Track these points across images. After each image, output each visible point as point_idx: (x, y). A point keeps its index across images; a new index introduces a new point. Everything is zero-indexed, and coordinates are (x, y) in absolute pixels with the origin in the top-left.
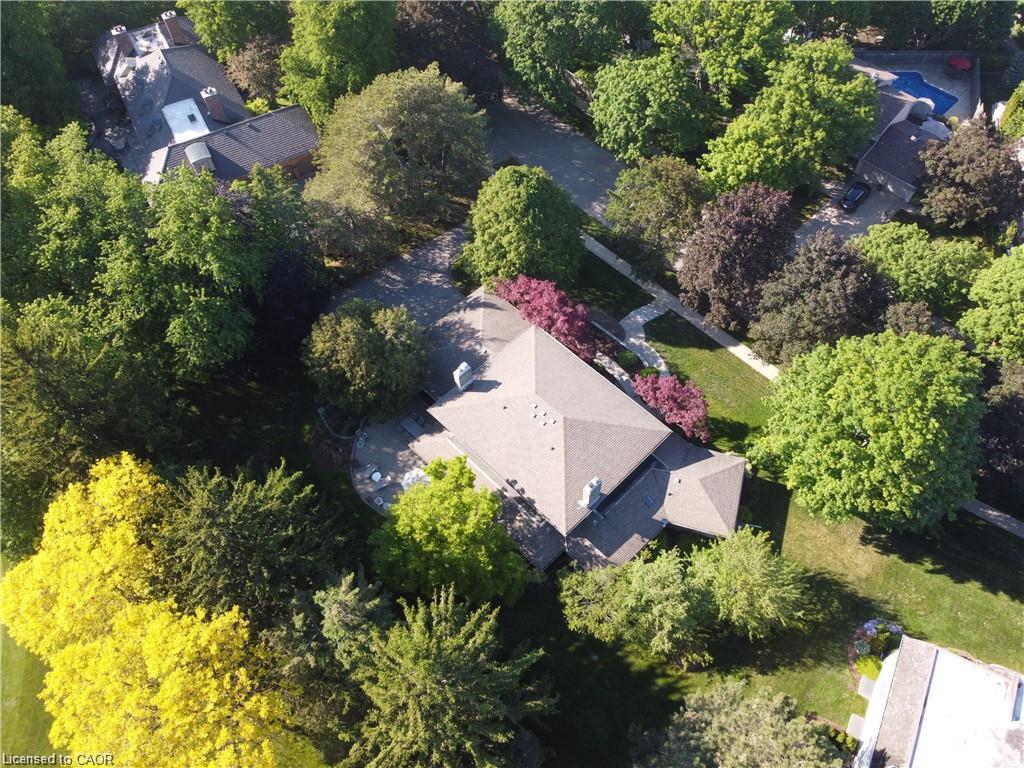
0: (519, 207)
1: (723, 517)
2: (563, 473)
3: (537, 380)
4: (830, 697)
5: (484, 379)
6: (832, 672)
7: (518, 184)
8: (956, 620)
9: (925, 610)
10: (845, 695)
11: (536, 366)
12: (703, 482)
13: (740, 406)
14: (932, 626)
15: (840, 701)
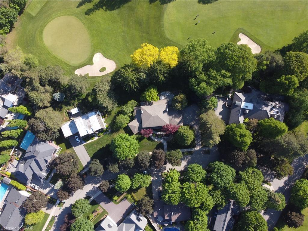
1: (130, 125)
2: (147, 111)
3: (160, 118)
4: (108, 120)
6: (109, 123)
7: (186, 136)
8: (103, 140)
10: (107, 122)
11: (162, 119)
12: (135, 126)
14: (105, 137)
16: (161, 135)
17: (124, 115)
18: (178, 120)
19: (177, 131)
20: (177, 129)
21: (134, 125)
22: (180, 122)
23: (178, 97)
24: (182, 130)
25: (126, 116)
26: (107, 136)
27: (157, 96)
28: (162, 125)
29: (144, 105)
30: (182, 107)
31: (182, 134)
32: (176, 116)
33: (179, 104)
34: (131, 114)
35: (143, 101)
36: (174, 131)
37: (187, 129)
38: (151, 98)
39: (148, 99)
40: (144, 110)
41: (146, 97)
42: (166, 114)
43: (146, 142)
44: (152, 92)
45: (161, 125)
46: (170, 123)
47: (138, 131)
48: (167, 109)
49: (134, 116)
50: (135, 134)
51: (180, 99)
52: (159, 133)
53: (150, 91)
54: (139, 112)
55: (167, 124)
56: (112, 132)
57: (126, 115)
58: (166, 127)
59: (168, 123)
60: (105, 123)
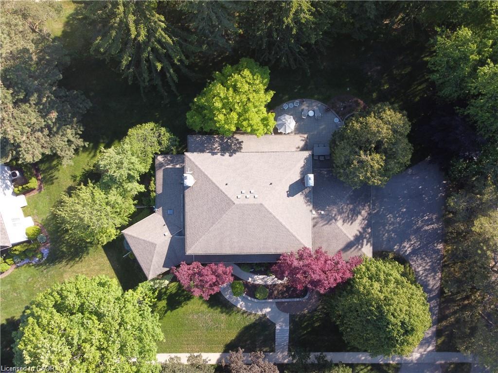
0: (385, 308)
1: (134, 237)
2: (210, 178)
3: (271, 213)
5: (300, 193)
6: (44, 217)
7: (403, 323)
9: (30, 283)
10: (35, 211)
11: (281, 223)
12: (154, 245)
13: (187, 319)
15: (35, 207)
17: (106, 188)
18: (350, 229)
19: (346, 286)
20: (348, 275)
21: (150, 239)
24: (377, 285)
25: (114, 196)
27: (264, 110)
28: (279, 252)
29: (202, 151)
30: (385, 171)
34: (142, 188)
35: (202, 132)
37: (397, 282)
38: (234, 115)
39: (221, 117)
40: (199, 174)
41: (211, 109)
42: (299, 198)
43: (202, 312)
44: (246, 87)
45: (272, 251)
47: (164, 266)
48: (311, 176)
49: (153, 194)
53: (236, 81)
54: (176, 181)
55: (305, 248)
57: (114, 191)
58: (296, 263)
59: (308, 244)
60: (26, 215)
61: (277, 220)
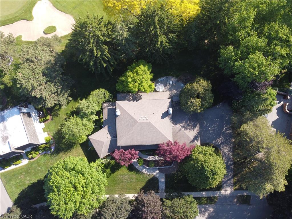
1: (94, 139)
2: (127, 111)
4: (51, 127)
5: (167, 117)
8: (39, 166)
9: (46, 162)
10: (49, 130)
11: (159, 130)
12: (103, 142)
14: (42, 160)
15: (49, 128)
16: (155, 161)
17: (82, 118)
18: (191, 133)
19: (189, 158)
20: (190, 153)
21: (101, 140)
22: (196, 138)
23: (194, 84)
24: (201, 155)
25: (85, 121)
26: (47, 159)
27: (149, 81)
28: (158, 143)
29: (125, 100)
30: (202, 106)
31: (202, 165)
32: (188, 125)
33: (198, 100)
34: (97, 118)
35: (123, 92)
36: (182, 155)
37: (210, 154)
38: (137, 84)
39: (131, 85)
40: (122, 109)
41: (127, 82)
42: (167, 119)
43: (125, 174)
44: (142, 72)
45: (155, 143)
46: (174, 139)
47: (108, 152)
48: (171, 109)
49: (102, 121)
50: (101, 157)
51: (200, 90)
52: (151, 158)
53: (137, 70)
54: (113, 114)
55: (169, 141)
56: (58, 151)
57: (85, 119)
58: (166, 148)
59: (171, 139)
60: (44, 132)
61: (157, 129)
